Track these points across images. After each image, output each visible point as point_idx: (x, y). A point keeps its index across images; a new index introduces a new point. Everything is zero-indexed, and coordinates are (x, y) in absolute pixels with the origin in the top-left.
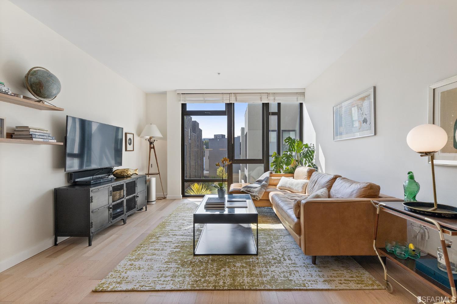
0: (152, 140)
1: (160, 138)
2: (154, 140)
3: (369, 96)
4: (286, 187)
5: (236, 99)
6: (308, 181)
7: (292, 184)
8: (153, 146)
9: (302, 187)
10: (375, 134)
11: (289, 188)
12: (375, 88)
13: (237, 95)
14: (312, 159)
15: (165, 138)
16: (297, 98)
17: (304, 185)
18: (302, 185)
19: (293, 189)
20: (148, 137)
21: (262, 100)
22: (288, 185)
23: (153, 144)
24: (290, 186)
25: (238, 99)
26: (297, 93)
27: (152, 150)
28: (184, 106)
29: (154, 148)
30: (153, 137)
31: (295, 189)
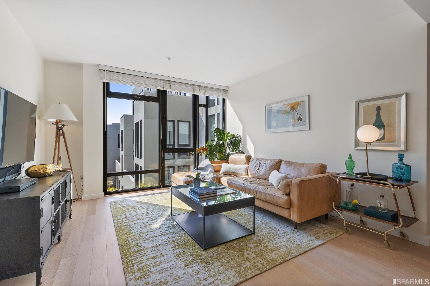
0: (60, 125)
1: (73, 123)
2: (64, 125)
3: (304, 101)
4: (230, 172)
5: (170, 87)
6: (248, 165)
7: (236, 169)
8: (63, 132)
9: (245, 171)
10: (309, 129)
11: (233, 172)
12: (309, 96)
13: (171, 83)
14: (238, 148)
15: (80, 123)
16: (223, 95)
17: (246, 169)
18: (245, 169)
19: (237, 173)
20: (54, 120)
21: (195, 92)
22: (232, 170)
23: (63, 130)
24: (234, 171)
25: (172, 87)
26: (222, 90)
27: (62, 138)
28: (106, 86)
29: (63, 135)
30: (62, 121)
31: (239, 173)
